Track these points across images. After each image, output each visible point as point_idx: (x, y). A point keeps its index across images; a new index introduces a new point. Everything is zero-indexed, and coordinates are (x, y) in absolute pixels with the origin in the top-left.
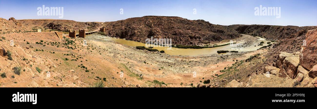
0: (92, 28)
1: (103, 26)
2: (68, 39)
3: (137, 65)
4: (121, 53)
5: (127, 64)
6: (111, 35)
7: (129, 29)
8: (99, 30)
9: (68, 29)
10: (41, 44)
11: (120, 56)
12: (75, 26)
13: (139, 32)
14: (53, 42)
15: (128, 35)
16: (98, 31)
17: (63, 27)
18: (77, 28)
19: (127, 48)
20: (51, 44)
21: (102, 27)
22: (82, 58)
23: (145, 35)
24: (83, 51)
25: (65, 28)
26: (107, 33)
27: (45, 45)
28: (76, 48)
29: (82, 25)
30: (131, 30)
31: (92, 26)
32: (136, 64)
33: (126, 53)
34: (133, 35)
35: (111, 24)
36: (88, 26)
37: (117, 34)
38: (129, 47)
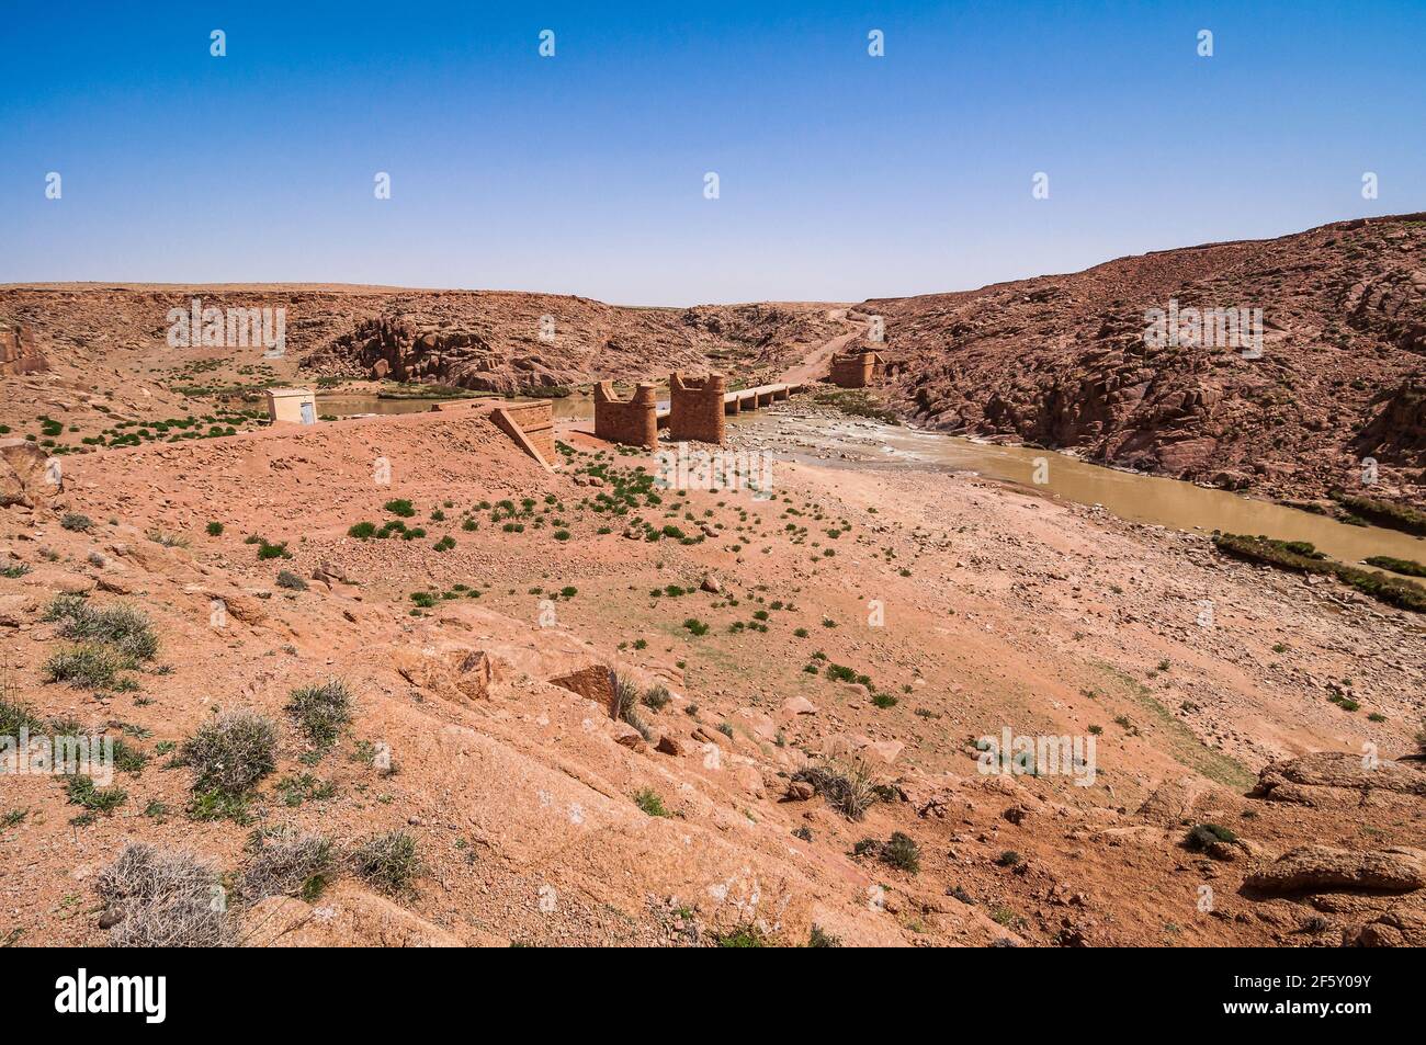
0: (751, 356)
1: (850, 337)
2: (598, 457)
3: (1254, 703)
4: (1074, 580)
5: (1151, 675)
6: (940, 411)
7: (1127, 360)
8: (823, 369)
9: (555, 374)
10: (409, 536)
11: (1069, 603)
12: (610, 345)
13: (1248, 393)
14: (507, 505)
15: (1109, 423)
16: (814, 383)
17: (499, 359)
18: (624, 358)
19: (1121, 543)
20: (496, 519)
21: (837, 345)
22: (790, 607)
23: (1316, 427)
24: (765, 551)
25: (519, 365)
26: (895, 396)
27: (448, 543)
28: (709, 534)
29: (666, 334)
30: (1151, 373)
31: (748, 341)
32: (1249, 691)
33: (1124, 585)
34: (1168, 420)
35: (934, 321)
36: (708, 336)
37: (994, 410)
38: (1134, 529)
